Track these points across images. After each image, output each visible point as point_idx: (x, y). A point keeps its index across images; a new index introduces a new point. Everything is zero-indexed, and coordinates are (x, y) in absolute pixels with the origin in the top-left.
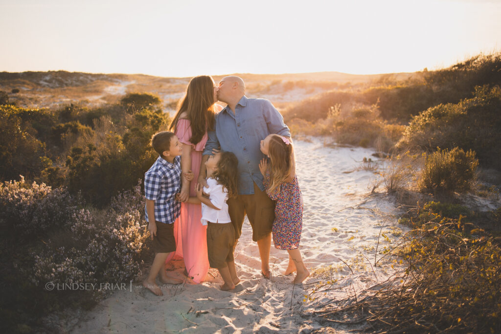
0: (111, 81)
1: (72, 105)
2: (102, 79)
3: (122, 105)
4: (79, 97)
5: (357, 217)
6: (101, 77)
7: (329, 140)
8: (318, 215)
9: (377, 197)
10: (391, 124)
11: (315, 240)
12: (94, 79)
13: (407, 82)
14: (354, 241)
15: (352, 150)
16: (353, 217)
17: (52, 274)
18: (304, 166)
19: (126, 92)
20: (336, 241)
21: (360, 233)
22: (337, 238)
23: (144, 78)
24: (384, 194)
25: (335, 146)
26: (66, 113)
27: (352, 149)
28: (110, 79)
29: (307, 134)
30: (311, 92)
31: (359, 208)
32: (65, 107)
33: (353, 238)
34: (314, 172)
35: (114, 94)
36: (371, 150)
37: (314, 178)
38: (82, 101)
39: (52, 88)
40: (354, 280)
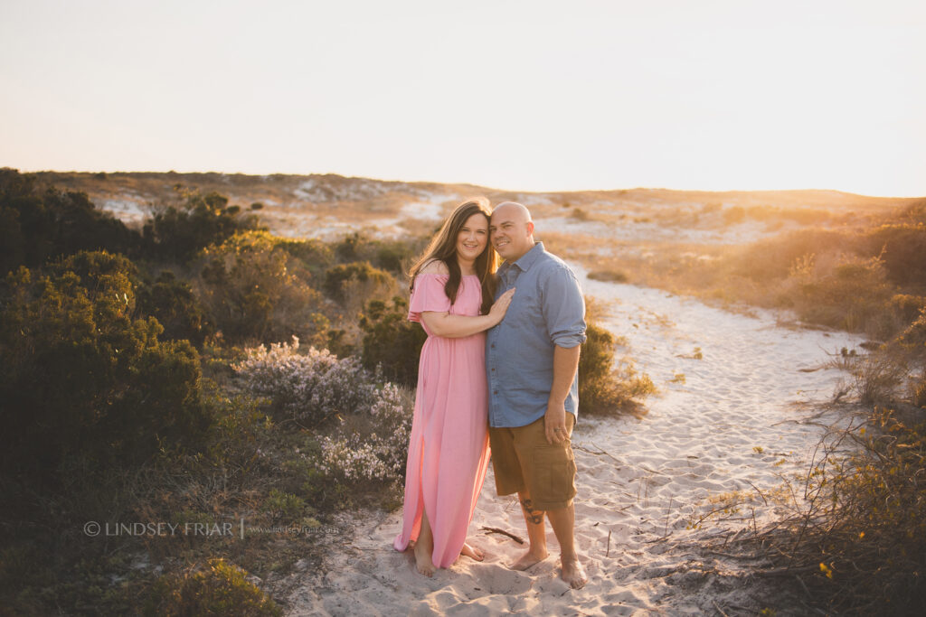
0: (414, 194)
1: (356, 235)
2: (400, 191)
6: (398, 187)
7: (788, 315)
8: (737, 428)
9: (841, 409)
11: (723, 461)
12: (385, 190)
14: (784, 466)
15: (827, 335)
16: (793, 434)
18: (735, 356)
20: (757, 466)
21: (797, 457)
23: (471, 189)
24: (854, 405)
25: (797, 326)
27: (827, 333)
28: (412, 190)
29: (752, 303)
30: (778, 227)
31: (808, 423)
32: (345, 237)
33: (783, 462)
34: (751, 367)
35: (418, 217)
36: (861, 337)
37: (747, 375)
39: (315, 202)
40: (765, 512)
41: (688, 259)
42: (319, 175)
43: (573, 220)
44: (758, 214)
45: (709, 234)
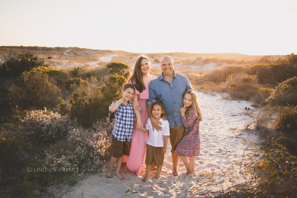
0: (103, 54)
1: (78, 68)
2: (98, 53)
3: (107, 69)
4: (84, 62)
5: (235, 143)
6: (98, 52)
7: (226, 95)
8: (211, 140)
9: (248, 132)
10: (264, 87)
11: (207, 155)
12: (94, 52)
13: (278, 61)
14: (230, 157)
15: (239, 102)
16: (232, 142)
17: (54, 164)
18: (209, 110)
19: (111, 61)
20: (220, 157)
21: (235, 153)
22: (220, 155)
23: (122, 53)
24: (253, 130)
25: (229, 99)
26: (75, 73)
27: (239, 101)
28: (103, 53)
29: (213, 90)
30: (220, 65)
31: (237, 138)
32: (74, 69)
33: (230, 155)
34: (214, 114)
35: (104, 61)
36: (251, 103)
37: (214, 117)
38: (85, 65)
39: (70, 56)
40: (225, 181)
41: (192, 75)
42: (72, 48)
43: (155, 62)
44: (214, 61)
45: (199, 67)
